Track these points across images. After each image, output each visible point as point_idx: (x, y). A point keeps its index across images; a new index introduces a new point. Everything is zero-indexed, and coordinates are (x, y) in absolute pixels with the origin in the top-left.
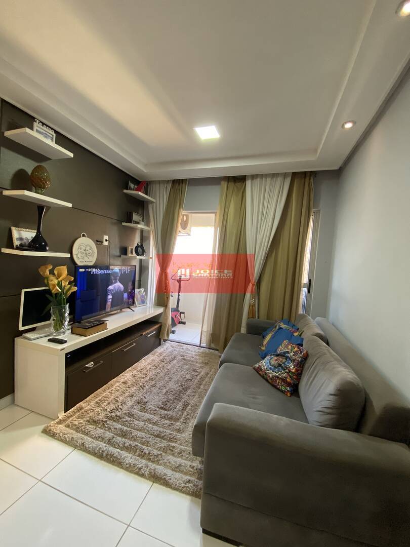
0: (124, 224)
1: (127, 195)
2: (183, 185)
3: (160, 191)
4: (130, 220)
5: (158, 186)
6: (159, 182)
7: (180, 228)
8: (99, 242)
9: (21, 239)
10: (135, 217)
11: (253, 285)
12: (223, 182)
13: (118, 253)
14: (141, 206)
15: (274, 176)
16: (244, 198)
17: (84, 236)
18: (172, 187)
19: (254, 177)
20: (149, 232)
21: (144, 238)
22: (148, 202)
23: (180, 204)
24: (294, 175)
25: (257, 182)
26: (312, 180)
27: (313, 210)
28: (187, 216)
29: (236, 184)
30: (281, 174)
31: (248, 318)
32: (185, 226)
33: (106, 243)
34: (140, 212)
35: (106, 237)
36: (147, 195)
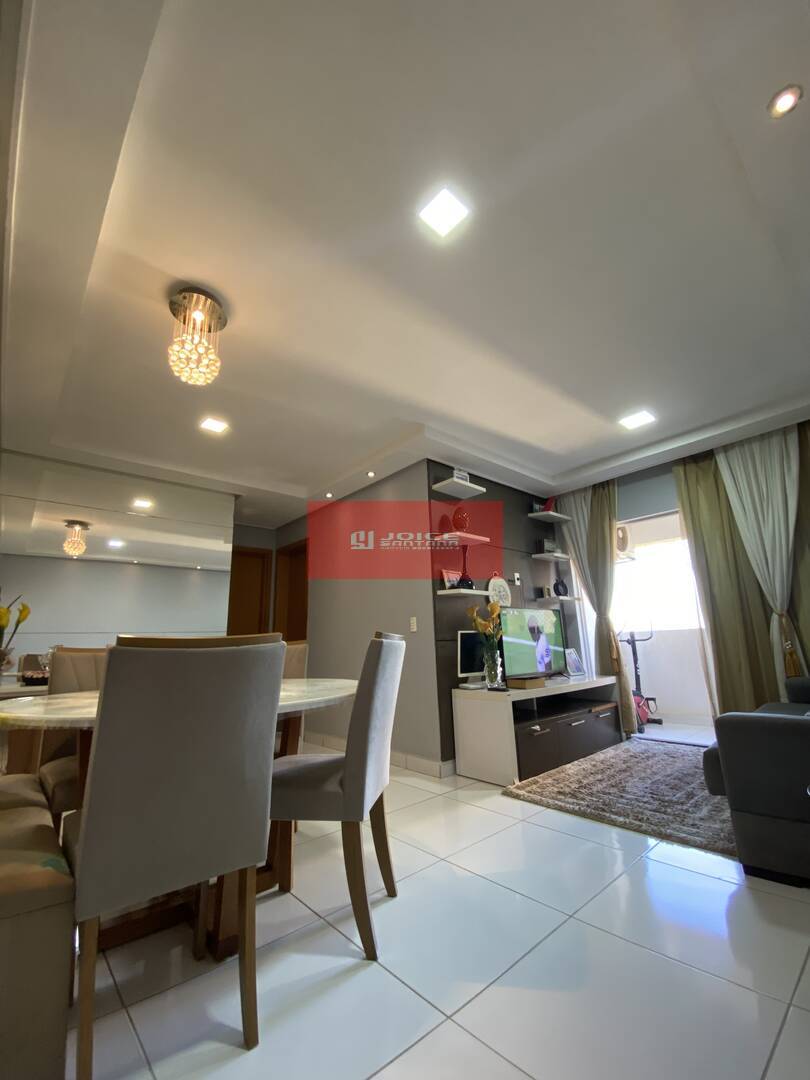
0: (533, 556)
1: (532, 519)
2: (611, 488)
3: (575, 504)
4: (540, 549)
5: (572, 499)
6: (573, 493)
7: (616, 551)
8: (511, 582)
9: (450, 579)
10: (547, 545)
11: (781, 616)
12: (675, 469)
13: (532, 596)
14: (550, 529)
17: (495, 575)
18: (594, 494)
20: (567, 562)
21: (562, 573)
22: (560, 522)
23: (610, 513)
24: (803, 426)
28: (623, 530)
29: (699, 466)
30: (778, 430)
31: (788, 677)
32: (623, 545)
33: (518, 583)
34: (552, 537)
35: (517, 575)
36: (557, 512)
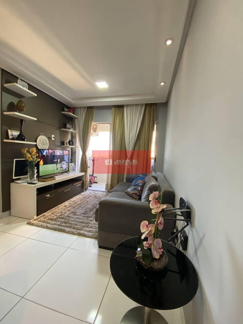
0: (62, 129)
1: (62, 114)
2: (93, 109)
3: (81, 112)
4: (65, 127)
6: (80, 108)
7: (92, 131)
8: (50, 138)
9: (12, 135)
10: (68, 126)
12: (113, 108)
13: (59, 144)
14: (71, 120)
15: (137, 105)
16: (123, 116)
17: (42, 135)
18: (87, 110)
19: (128, 106)
20: (75, 134)
21: (73, 137)
22: (75, 118)
23: (92, 119)
24: (146, 105)
25: (129, 108)
26: (154, 107)
27: (155, 122)
28: (96, 126)
29: (119, 109)
30: (140, 104)
31: (127, 175)
32: (95, 130)
33: (53, 139)
34: (71, 123)
35: (53, 136)
36: (74, 114)
